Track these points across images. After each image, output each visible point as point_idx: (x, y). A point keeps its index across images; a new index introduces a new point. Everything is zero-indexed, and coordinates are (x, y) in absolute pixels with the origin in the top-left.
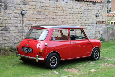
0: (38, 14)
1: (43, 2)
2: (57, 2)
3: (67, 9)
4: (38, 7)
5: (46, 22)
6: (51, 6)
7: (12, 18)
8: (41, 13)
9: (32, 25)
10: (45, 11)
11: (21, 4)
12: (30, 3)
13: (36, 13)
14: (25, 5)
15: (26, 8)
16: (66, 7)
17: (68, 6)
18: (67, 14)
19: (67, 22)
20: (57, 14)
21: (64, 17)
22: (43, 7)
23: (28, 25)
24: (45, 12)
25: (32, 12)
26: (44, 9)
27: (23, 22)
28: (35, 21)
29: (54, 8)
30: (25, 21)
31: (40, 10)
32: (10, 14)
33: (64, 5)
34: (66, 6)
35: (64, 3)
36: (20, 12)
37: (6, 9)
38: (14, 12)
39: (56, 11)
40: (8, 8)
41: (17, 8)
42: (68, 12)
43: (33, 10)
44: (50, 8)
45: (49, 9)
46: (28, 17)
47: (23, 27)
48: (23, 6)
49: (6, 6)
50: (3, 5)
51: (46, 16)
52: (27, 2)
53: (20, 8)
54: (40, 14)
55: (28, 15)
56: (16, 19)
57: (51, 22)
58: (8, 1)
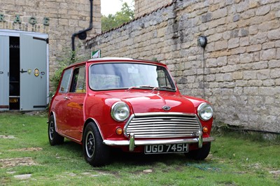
0: (232, 36)
4: (231, 18)
5: (251, 55)
6: (263, 2)
8: (238, 31)
9: (221, 68)
11: (200, 22)
12: (215, 15)
13: (227, 35)
14: (207, 23)
15: (209, 29)
22: (243, 14)
23: (213, 69)
24: (248, 26)
26: (246, 17)
27: (205, 63)
28: (225, 58)
29: (273, 6)
30: (208, 60)
32: (188, 50)
37: (182, 40)
38: (192, 43)
40: (185, 38)
41: (195, 35)
43: (221, 28)
44: (262, 8)
45: (257, 13)
46: (212, 49)
47: (204, 75)
49: (182, 35)
50: (179, 35)
51: (251, 38)
52: (210, 15)
53: (199, 33)
54: (236, 36)
55: (213, 44)
56: (195, 57)
57: (265, 52)
58: (185, 26)
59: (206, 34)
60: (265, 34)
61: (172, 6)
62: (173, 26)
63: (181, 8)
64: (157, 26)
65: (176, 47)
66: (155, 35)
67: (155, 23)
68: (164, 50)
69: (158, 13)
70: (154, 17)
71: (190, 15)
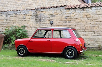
1: (68, 14)
2: (83, 11)
3: (97, 16)
4: (64, 17)
6: (76, 15)
7: (44, 27)
8: (67, 21)
10: (71, 19)
11: (50, 17)
12: (57, 16)
14: (53, 18)
16: (96, 14)
17: (99, 13)
18: (97, 20)
19: (97, 27)
20: (84, 21)
21: (93, 23)
22: (68, 17)
25: (59, 22)
26: (70, 18)
29: (80, 17)
31: (65, 20)
32: (43, 24)
33: (92, 12)
34: (94, 13)
35: (92, 11)
36: (49, 22)
37: (40, 21)
38: (46, 22)
39: (83, 18)
40: (42, 21)
41: (47, 20)
42: (99, 18)
43: (59, 20)
44: (76, 17)
45: (74, 18)
46: (55, 25)
48: (51, 18)
49: (40, 19)
50: (39, 19)
51: (72, 24)
52: (55, 15)
53: (49, 20)
54: (66, 23)
55: (56, 24)
56: (47, 27)
57: (77, 28)
58: (42, 17)
59: (52, 20)
60: (77, 23)
61: (35, 10)
62: (36, 16)
63: (40, 11)
64: (25, 15)
65: (37, 23)
66: (24, 18)
67: (24, 14)
68: (30, 23)
69: (26, 11)
70: (24, 12)
71: (45, 14)
